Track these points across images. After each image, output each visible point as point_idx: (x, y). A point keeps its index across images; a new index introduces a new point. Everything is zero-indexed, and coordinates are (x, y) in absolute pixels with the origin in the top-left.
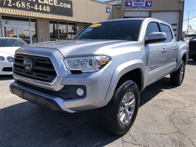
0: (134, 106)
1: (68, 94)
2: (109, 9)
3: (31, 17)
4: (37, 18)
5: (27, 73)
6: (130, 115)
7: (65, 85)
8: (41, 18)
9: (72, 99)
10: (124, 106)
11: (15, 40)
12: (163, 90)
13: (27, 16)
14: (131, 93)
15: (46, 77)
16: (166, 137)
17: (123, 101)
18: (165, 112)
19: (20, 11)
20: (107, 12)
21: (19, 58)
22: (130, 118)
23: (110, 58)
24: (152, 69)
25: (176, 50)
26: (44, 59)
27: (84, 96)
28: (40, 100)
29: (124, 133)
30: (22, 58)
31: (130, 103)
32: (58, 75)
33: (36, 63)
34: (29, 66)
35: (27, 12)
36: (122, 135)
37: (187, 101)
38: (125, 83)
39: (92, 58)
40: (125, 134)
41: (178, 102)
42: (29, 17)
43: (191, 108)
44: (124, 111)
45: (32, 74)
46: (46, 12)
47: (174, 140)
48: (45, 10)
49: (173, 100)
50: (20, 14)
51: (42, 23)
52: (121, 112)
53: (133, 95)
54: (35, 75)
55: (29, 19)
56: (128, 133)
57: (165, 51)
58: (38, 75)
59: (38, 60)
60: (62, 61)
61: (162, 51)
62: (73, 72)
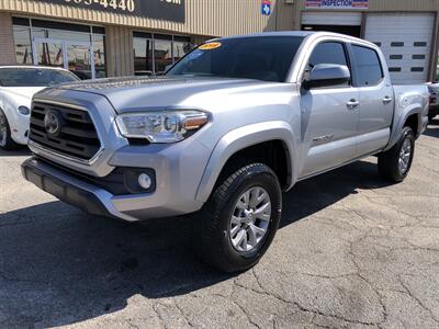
0: (267, 217)
1: (122, 183)
2: (269, 6)
3: (94, 22)
4: (106, 24)
5: (50, 139)
6: (258, 235)
7: (117, 167)
8: (114, 26)
9: (129, 193)
10: (243, 215)
11: (58, 72)
12: (357, 190)
13: (85, 21)
14: (258, 189)
15: (82, 149)
16: (327, 282)
17: (239, 204)
18: (346, 235)
19: (69, 10)
20: (264, 12)
21: (37, 111)
22: (258, 240)
23: (209, 117)
24: (317, 142)
25: (390, 104)
26: (79, 114)
27: (152, 189)
28: (72, 194)
29: (241, 269)
30: (43, 109)
31: (258, 211)
32: (102, 147)
33: (66, 121)
34: (54, 127)
35: (85, 12)
36: (236, 273)
37: (402, 216)
38: (244, 169)
39: (170, 115)
40: (243, 271)
41: (382, 216)
42: (90, 22)
43: (407, 229)
44: (243, 224)
45: (58, 142)
46: (126, 13)
47: (341, 290)
48: (124, 8)
49: (371, 213)
50: (70, 16)
51: (117, 37)
52: (233, 226)
53: (265, 195)
54: (63, 144)
55: (89, 27)
56: (251, 271)
57: (354, 106)
58: (68, 145)
59: (70, 115)
60: (112, 119)
61: (348, 106)
62: (133, 141)
